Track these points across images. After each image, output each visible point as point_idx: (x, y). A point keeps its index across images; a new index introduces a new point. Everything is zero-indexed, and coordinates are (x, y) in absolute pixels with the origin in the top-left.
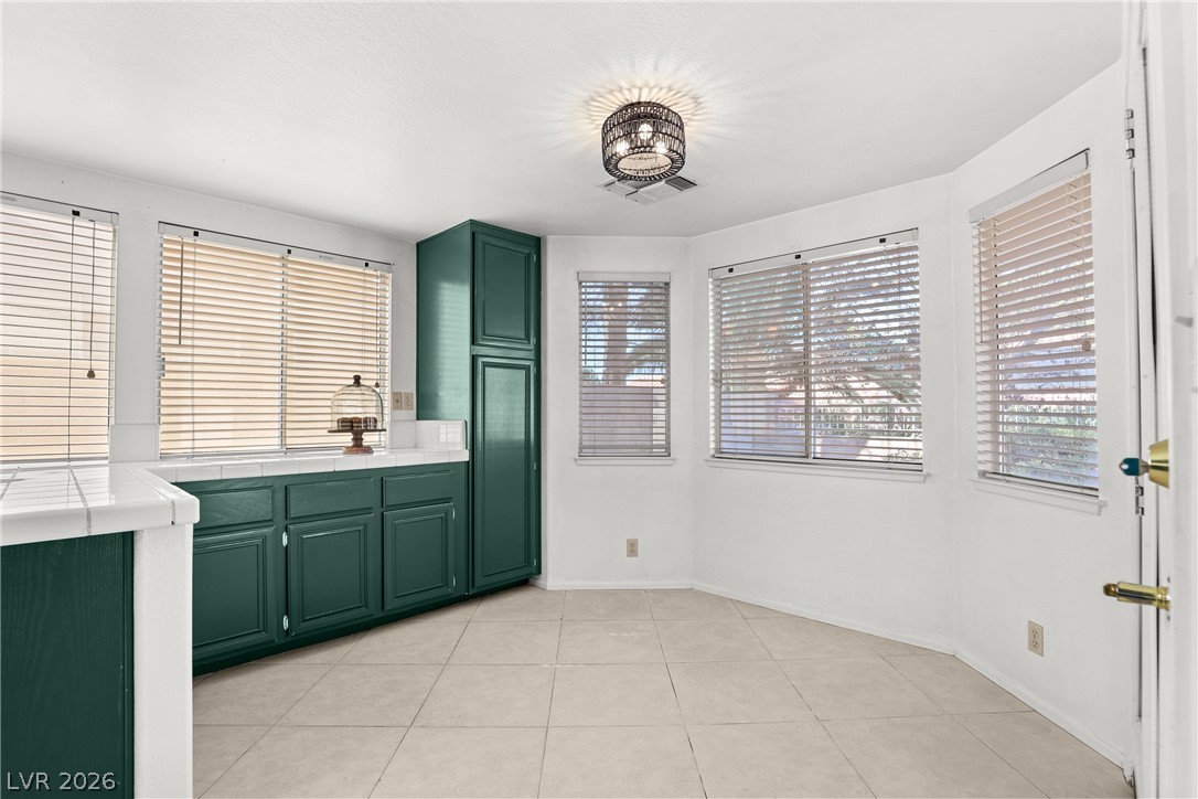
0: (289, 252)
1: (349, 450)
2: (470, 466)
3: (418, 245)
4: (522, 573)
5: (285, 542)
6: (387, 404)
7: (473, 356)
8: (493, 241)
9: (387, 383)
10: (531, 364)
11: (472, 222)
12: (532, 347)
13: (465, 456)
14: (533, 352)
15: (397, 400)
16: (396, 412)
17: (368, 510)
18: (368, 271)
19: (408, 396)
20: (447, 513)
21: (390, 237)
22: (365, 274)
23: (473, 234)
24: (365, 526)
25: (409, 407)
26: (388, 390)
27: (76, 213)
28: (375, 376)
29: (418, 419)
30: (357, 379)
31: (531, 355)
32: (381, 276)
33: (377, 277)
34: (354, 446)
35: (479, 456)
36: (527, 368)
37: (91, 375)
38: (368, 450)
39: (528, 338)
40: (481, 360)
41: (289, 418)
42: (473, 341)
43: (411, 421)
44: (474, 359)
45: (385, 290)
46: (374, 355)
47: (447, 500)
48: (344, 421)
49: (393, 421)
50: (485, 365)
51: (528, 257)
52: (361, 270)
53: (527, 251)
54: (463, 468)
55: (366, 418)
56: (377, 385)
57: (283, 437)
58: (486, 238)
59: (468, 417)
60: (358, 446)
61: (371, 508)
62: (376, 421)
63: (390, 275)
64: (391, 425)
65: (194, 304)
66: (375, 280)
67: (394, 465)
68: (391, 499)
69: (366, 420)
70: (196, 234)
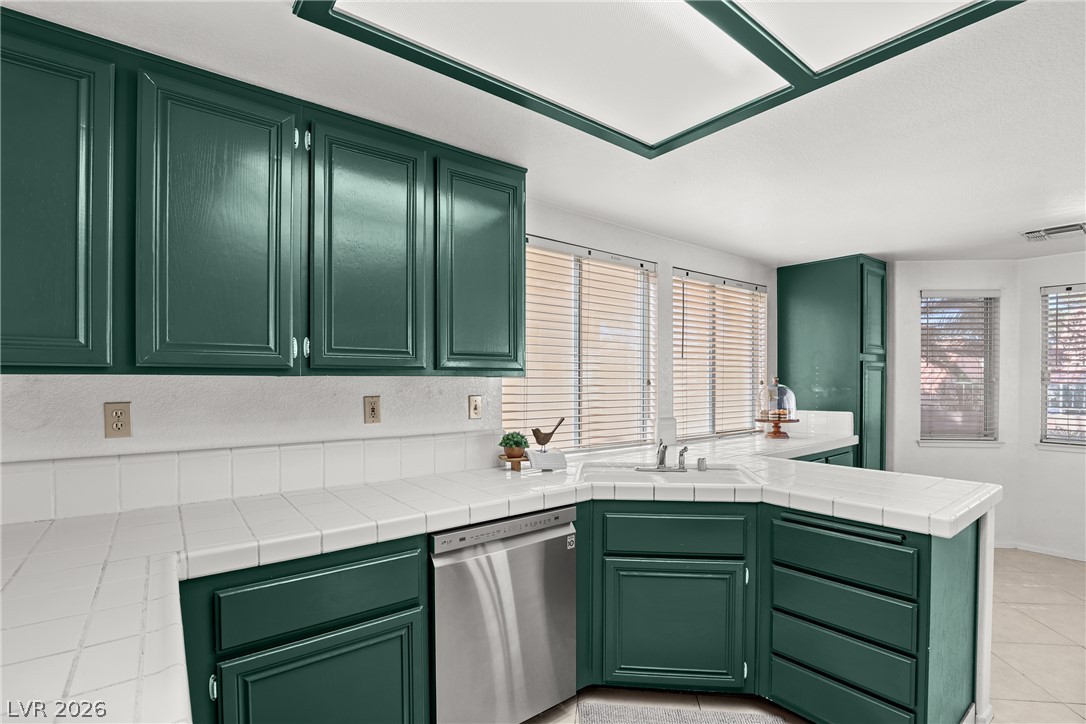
0: (724, 283)
2: (859, 448)
3: (779, 269)
13: (853, 441)
22: (754, 296)
23: (861, 265)
27: (642, 265)
28: (760, 376)
33: (760, 297)
34: (776, 432)
37: (649, 382)
40: (866, 365)
42: (862, 350)
44: (862, 364)
45: (763, 307)
53: (882, 275)
57: (713, 425)
58: (868, 268)
63: (765, 295)
66: (759, 300)
70: (687, 274)
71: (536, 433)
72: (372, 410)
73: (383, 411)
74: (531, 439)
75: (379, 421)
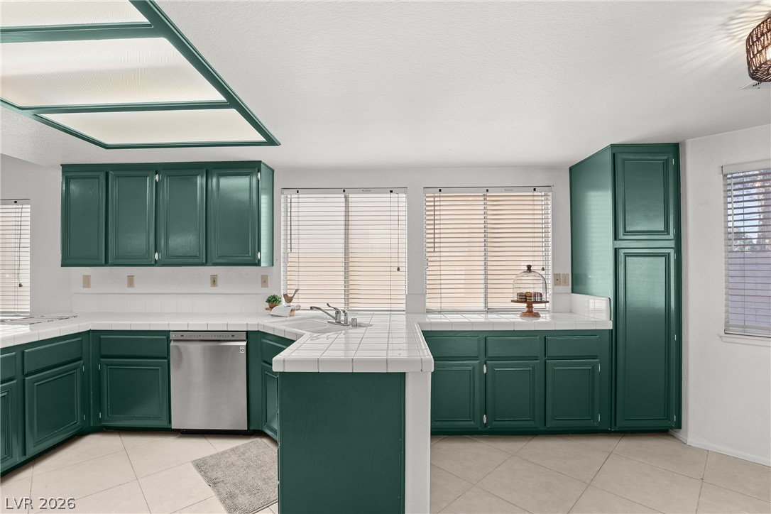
0: (487, 191)
1: (524, 315)
2: (614, 333)
3: (571, 169)
4: (663, 424)
5: (485, 371)
6: (550, 282)
7: (616, 249)
8: (631, 157)
9: (550, 267)
10: (672, 252)
11: (613, 146)
12: (672, 236)
13: (609, 325)
14: (673, 241)
15: (557, 279)
16: (557, 287)
17: (536, 358)
18: (535, 194)
19: (565, 276)
20: (594, 367)
21: (550, 168)
22: (534, 196)
23: (614, 156)
24: (534, 368)
25: (565, 283)
26: (550, 272)
27: (391, 192)
28: (541, 263)
29: (573, 292)
30: (529, 267)
31: (672, 244)
32: (545, 195)
33: (542, 196)
34: (527, 312)
35: (621, 327)
36: (667, 256)
37: (398, 269)
38: (537, 315)
39: (667, 230)
40: (622, 252)
41: (489, 277)
42: (616, 237)
43: (567, 293)
44: (616, 251)
45: (548, 205)
46: (541, 249)
47: (594, 357)
48: (520, 295)
49: (554, 294)
50: (627, 255)
51: (666, 162)
52: (531, 194)
53: (665, 158)
54: (607, 336)
55: (535, 293)
56: (543, 269)
57: (486, 302)
58: (625, 156)
59: (611, 296)
60: (530, 313)
61: (537, 357)
62: (541, 295)
63: (550, 194)
64: (553, 297)
65: (440, 210)
66: (541, 198)
67: (554, 329)
68: (551, 352)
69: (535, 294)
70: (440, 190)
71: (285, 296)
72: (214, 282)
73: (219, 282)
74: (283, 299)
75: (217, 286)
